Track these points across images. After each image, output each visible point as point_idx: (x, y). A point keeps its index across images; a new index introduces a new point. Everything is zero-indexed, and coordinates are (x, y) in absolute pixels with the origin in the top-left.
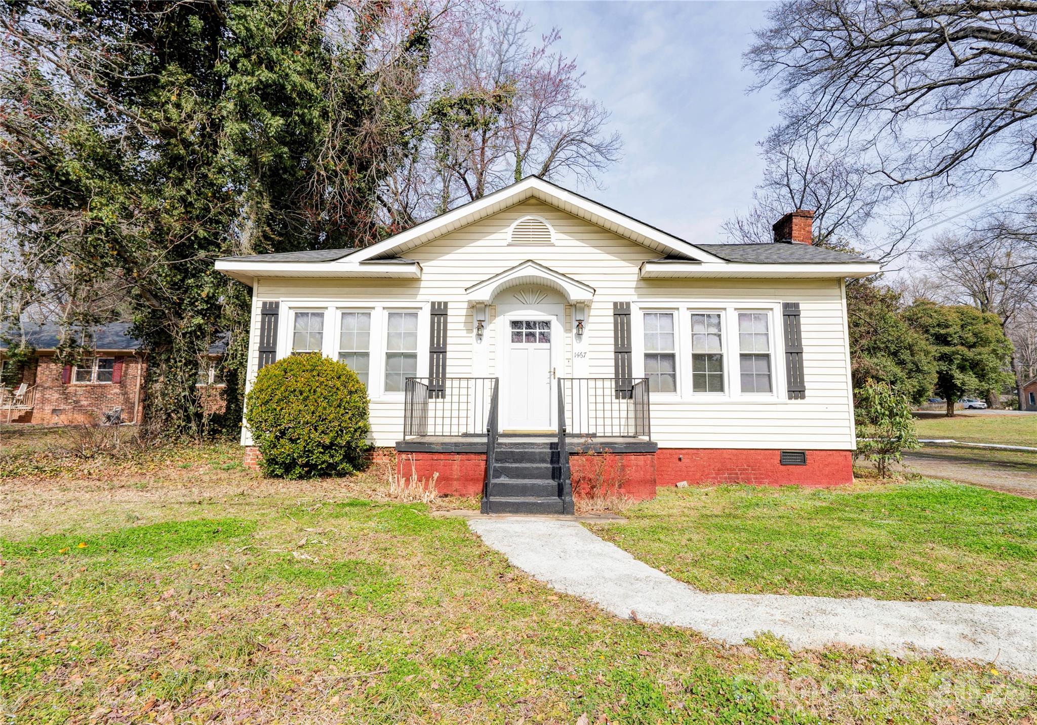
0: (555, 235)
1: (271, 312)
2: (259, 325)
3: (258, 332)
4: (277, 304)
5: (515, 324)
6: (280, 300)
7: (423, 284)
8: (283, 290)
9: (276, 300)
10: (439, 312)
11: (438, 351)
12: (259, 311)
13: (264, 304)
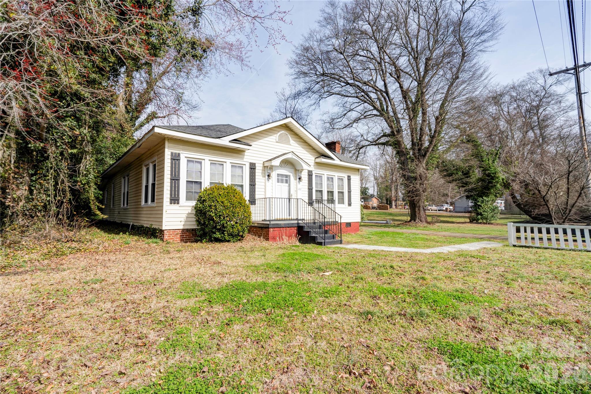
0: (292, 142)
1: (175, 159)
2: (169, 165)
3: (169, 169)
4: (179, 154)
5: (278, 175)
6: (181, 152)
7: (246, 154)
8: (181, 147)
9: (179, 152)
10: (253, 167)
11: (253, 185)
12: (170, 157)
13: (172, 153)
